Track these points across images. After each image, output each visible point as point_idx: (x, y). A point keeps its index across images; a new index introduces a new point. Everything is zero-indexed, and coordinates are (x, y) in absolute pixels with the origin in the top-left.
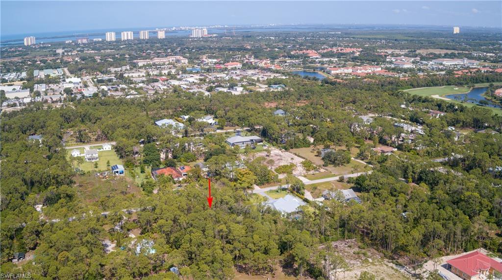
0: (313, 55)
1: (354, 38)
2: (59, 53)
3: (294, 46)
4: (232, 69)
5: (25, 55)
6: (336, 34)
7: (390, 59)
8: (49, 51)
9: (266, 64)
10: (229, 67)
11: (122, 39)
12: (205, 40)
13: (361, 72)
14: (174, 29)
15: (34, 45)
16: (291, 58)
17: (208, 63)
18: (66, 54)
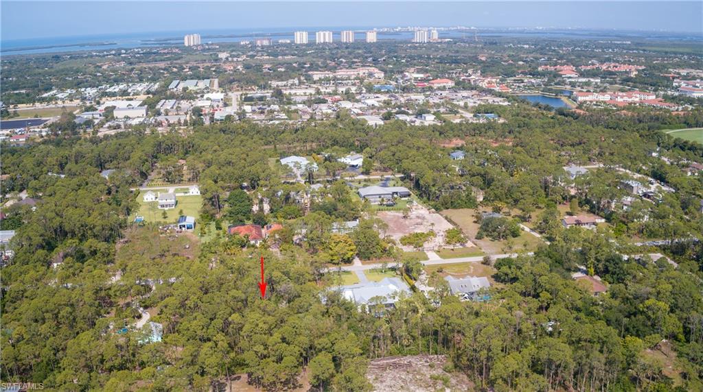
0: (568, 72)
1: (644, 50)
2: (221, 59)
3: (550, 59)
4: (439, 89)
5: (177, 59)
6: (624, 44)
7: (679, 83)
8: (211, 55)
9: (489, 83)
10: (435, 86)
11: (317, 42)
12: (430, 45)
13: (622, 100)
14: (397, 30)
15: (197, 46)
16: (533, 75)
17: (411, 79)
18: (230, 59)
